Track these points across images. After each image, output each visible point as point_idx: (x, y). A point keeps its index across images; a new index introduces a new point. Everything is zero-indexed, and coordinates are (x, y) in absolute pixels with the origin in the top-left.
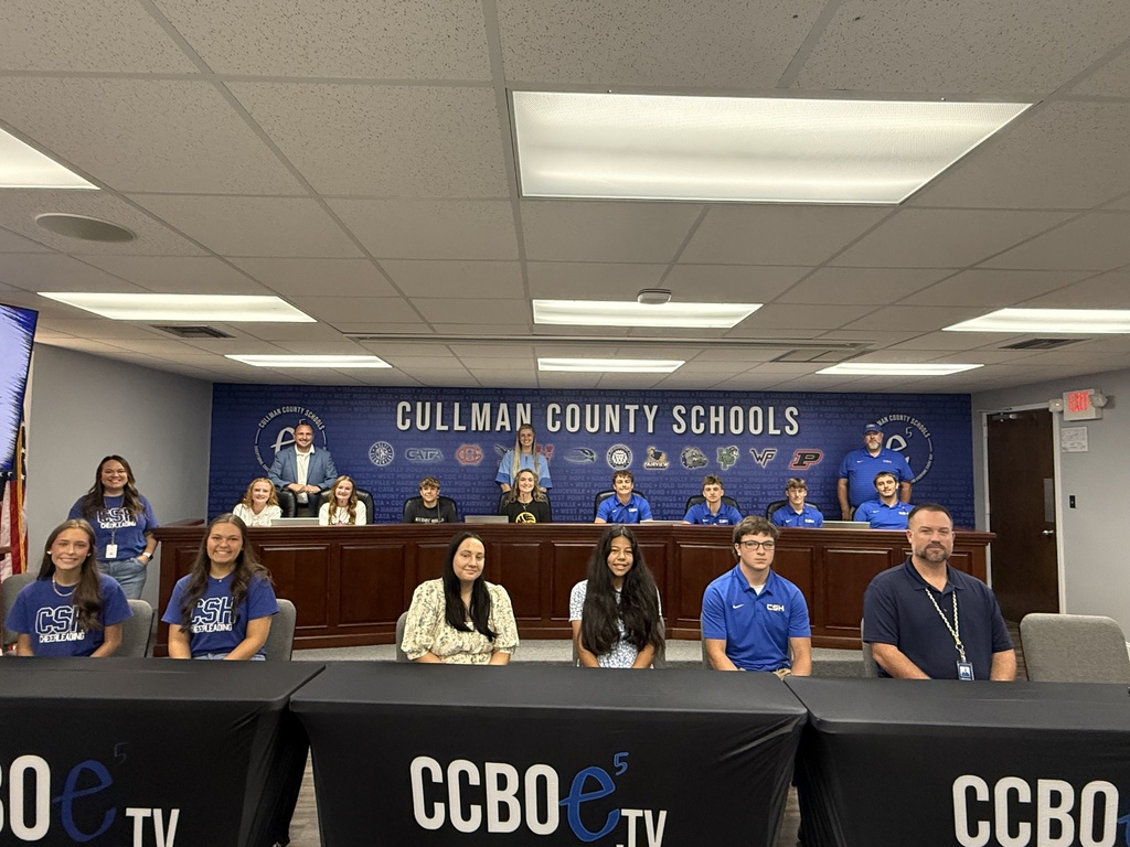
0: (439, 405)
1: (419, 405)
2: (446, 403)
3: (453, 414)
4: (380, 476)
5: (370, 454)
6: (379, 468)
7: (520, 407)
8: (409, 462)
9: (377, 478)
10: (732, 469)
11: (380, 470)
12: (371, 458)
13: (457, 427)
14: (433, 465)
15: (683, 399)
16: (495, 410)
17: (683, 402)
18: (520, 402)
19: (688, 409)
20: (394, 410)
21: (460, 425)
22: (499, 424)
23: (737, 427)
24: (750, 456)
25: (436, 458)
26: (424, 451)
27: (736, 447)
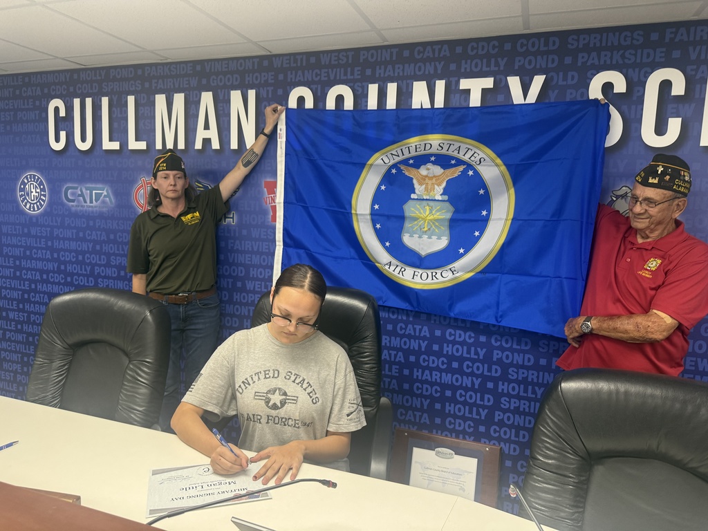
0: (105, 101)
1: (77, 102)
2: (115, 99)
3: (126, 119)
4: (33, 232)
5: (19, 194)
6: (31, 217)
7: (236, 96)
8: (69, 209)
9: (29, 235)
11: (32, 222)
12: (20, 199)
13: (134, 145)
14: (101, 216)
15: (621, 52)
16: (193, 106)
17: (621, 62)
18: (236, 89)
19: (636, 79)
20: (44, 115)
21: (137, 139)
22: (201, 134)
25: (104, 202)
26: (87, 189)
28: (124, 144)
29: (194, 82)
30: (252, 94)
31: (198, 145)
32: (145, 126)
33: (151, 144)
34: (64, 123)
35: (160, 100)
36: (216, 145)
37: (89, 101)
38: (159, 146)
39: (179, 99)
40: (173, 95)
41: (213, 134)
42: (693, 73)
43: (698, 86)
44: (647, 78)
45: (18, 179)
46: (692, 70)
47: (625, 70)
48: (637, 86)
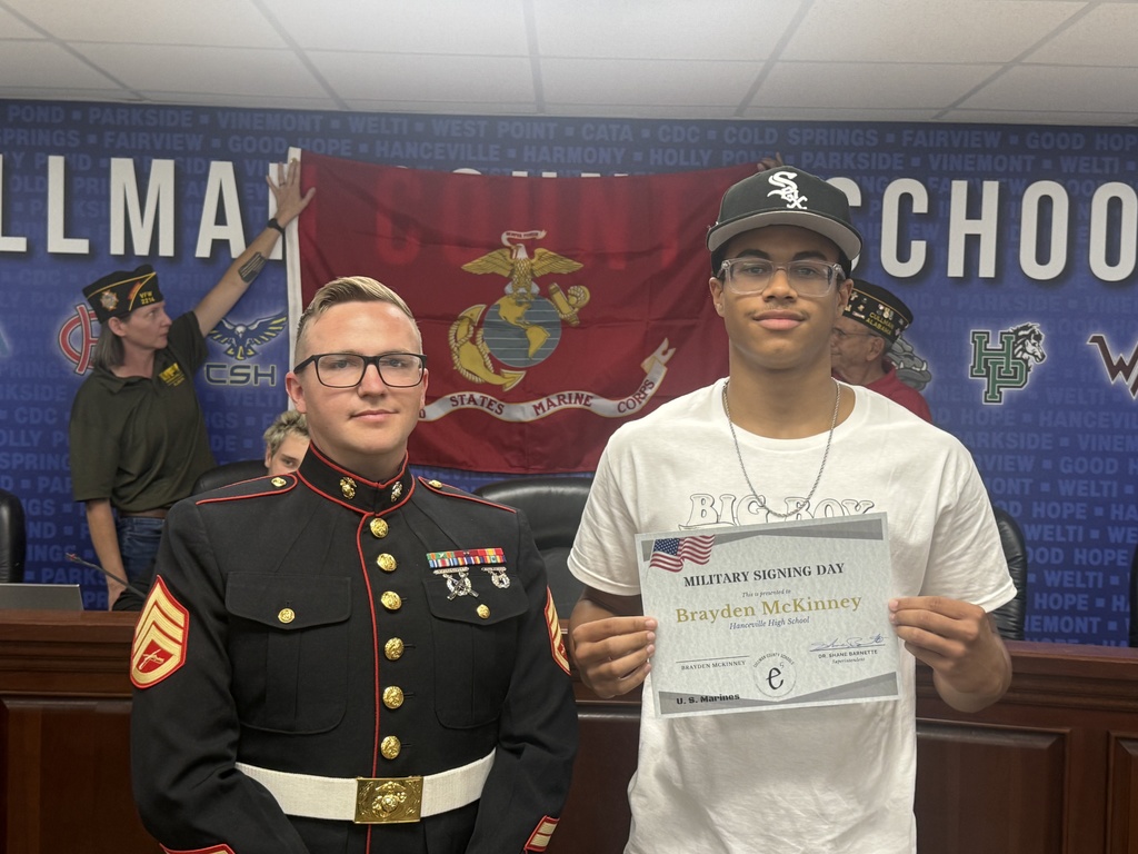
2: (18, 158)
3: (43, 197)
10: (1017, 403)
15: (853, 154)
16: (193, 184)
17: (853, 166)
19: (871, 190)
21: (68, 234)
22: (209, 231)
23: (1043, 256)
24: (1090, 361)
27: (1036, 327)
28: (38, 239)
29: (195, 143)
31: (203, 250)
32: (87, 212)
33: (100, 245)
35: (122, 171)
38: (116, 248)
39: (163, 173)
40: (150, 163)
41: (234, 233)
42: (935, 186)
43: (942, 203)
44: (884, 188)
46: (934, 182)
47: (858, 178)
48: (873, 199)
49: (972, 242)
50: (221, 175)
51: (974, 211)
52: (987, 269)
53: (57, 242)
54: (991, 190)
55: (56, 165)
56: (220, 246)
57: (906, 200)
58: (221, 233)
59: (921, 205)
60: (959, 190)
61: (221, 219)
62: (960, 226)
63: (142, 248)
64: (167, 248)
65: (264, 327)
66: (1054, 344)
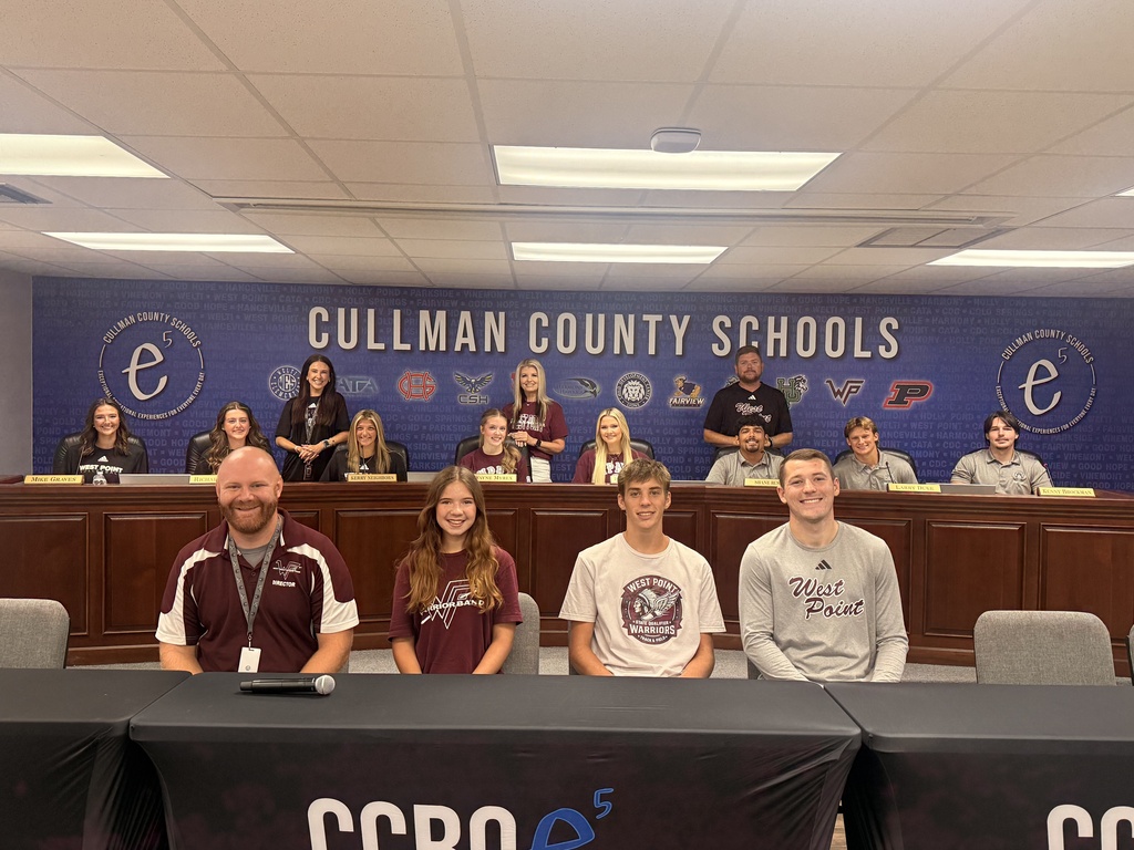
0: (371, 313)
1: (341, 312)
2: (381, 311)
3: (392, 327)
5: (270, 384)
7: (489, 316)
10: (797, 408)
12: (271, 389)
14: (364, 401)
16: (453, 321)
18: (489, 310)
20: (304, 319)
21: (402, 342)
22: (460, 340)
23: (806, 348)
24: (826, 389)
25: (367, 390)
26: (349, 380)
27: (804, 376)
28: (389, 345)
29: (454, 303)
30: (502, 315)
31: (458, 348)
32: (410, 333)
33: (415, 345)
34: (327, 327)
35: (424, 315)
36: (472, 348)
37: (354, 312)
38: (422, 347)
39: (441, 316)
40: (436, 312)
41: (470, 340)
42: (761, 319)
43: (764, 326)
44: (740, 320)
45: (269, 372)
46: (761, 317)
48: (736, 324)
49: (777, 342)
50: (465, 316)
51: (777, 329)
52: (783, 353)
53: (398, 345)
54: (784, 320)
55: (397, 313)
56: (465, 346)
57: (749, 325)
58: (465, 341)
59: (755, 327)
60: (771, 320)
61: (465, 335)
62: (772, 335)
63: (432, 347)
64: (443, 347)
65: (483, 379)
66: (810, 384)
